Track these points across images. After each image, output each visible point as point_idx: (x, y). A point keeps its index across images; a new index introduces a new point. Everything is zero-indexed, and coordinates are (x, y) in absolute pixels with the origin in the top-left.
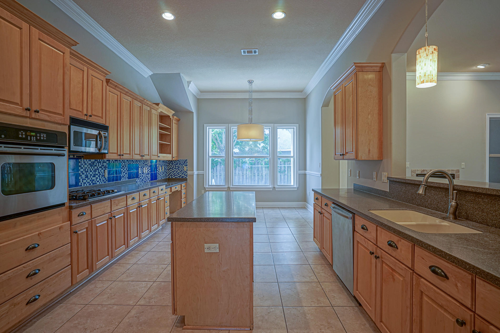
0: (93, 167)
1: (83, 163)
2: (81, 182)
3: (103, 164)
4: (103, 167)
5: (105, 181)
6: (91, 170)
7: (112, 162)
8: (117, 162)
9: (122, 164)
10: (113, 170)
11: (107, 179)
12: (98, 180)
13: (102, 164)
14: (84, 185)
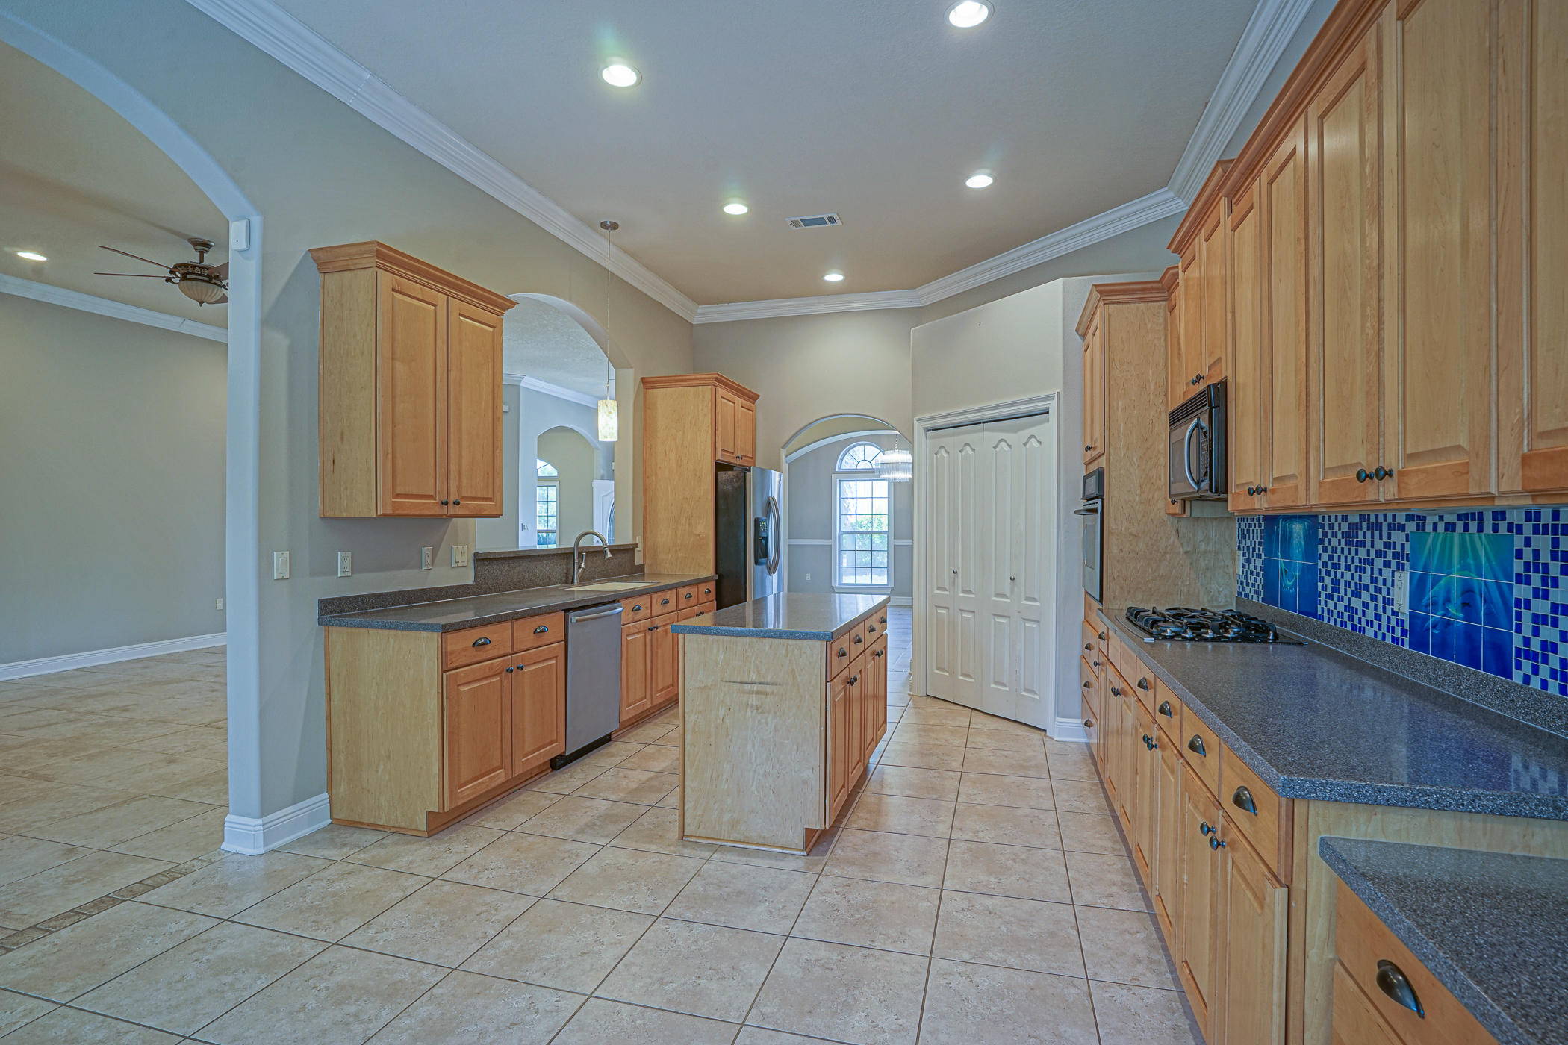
0: (1353, 549)
1: (1327, 528)
2: (1323, 603)
3: (1389, 538)
4: (1389, 553)
5: (1398, 633)
6: (1349, 562)
7: (1435, 528)
8: (1473, 526)
9: (1528, 542)
10: (1442, 582)
11: (1407, 627)
12: (1370, 614)
13: (1385, 539)
14: (1329, 621)
